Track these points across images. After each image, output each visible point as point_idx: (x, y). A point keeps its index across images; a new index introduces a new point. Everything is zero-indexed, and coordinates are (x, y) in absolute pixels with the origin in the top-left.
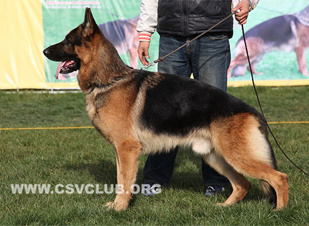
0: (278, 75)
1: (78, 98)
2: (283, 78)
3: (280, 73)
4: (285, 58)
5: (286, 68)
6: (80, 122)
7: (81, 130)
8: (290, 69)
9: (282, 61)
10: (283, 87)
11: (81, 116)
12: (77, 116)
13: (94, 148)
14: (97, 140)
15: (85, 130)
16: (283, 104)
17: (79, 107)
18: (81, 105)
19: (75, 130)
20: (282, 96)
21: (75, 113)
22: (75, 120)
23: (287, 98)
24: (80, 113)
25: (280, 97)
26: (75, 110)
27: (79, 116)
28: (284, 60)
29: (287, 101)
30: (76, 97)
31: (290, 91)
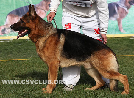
0: (109, 32)
1: (10, 44)
2: (111, 33)
3: (110, 31)
4: (112, 24)
5: (113, 29)
6: (12, 57)
7: (12, 61)
8: (114, 29)
9: (111, 25)
10: (112, 38)
11: (12, 54)
12: (10, 54)
13: (20, 71)
14: (21, 66)
15: (15, 61)
16: (113, 47)
17: (11, 49)
18: (12, 48)
19: (10, 61)
20: (111, 42)
21: (9, 52)
22: (9, 56)
23: (114, 44)
24: (12, 52)
25: (111, 43)
26: (9, 51)
27: (11, 54)
28: (112, 25)
29: (114, 45)
30: (9, 44)
31: (115, 40)
